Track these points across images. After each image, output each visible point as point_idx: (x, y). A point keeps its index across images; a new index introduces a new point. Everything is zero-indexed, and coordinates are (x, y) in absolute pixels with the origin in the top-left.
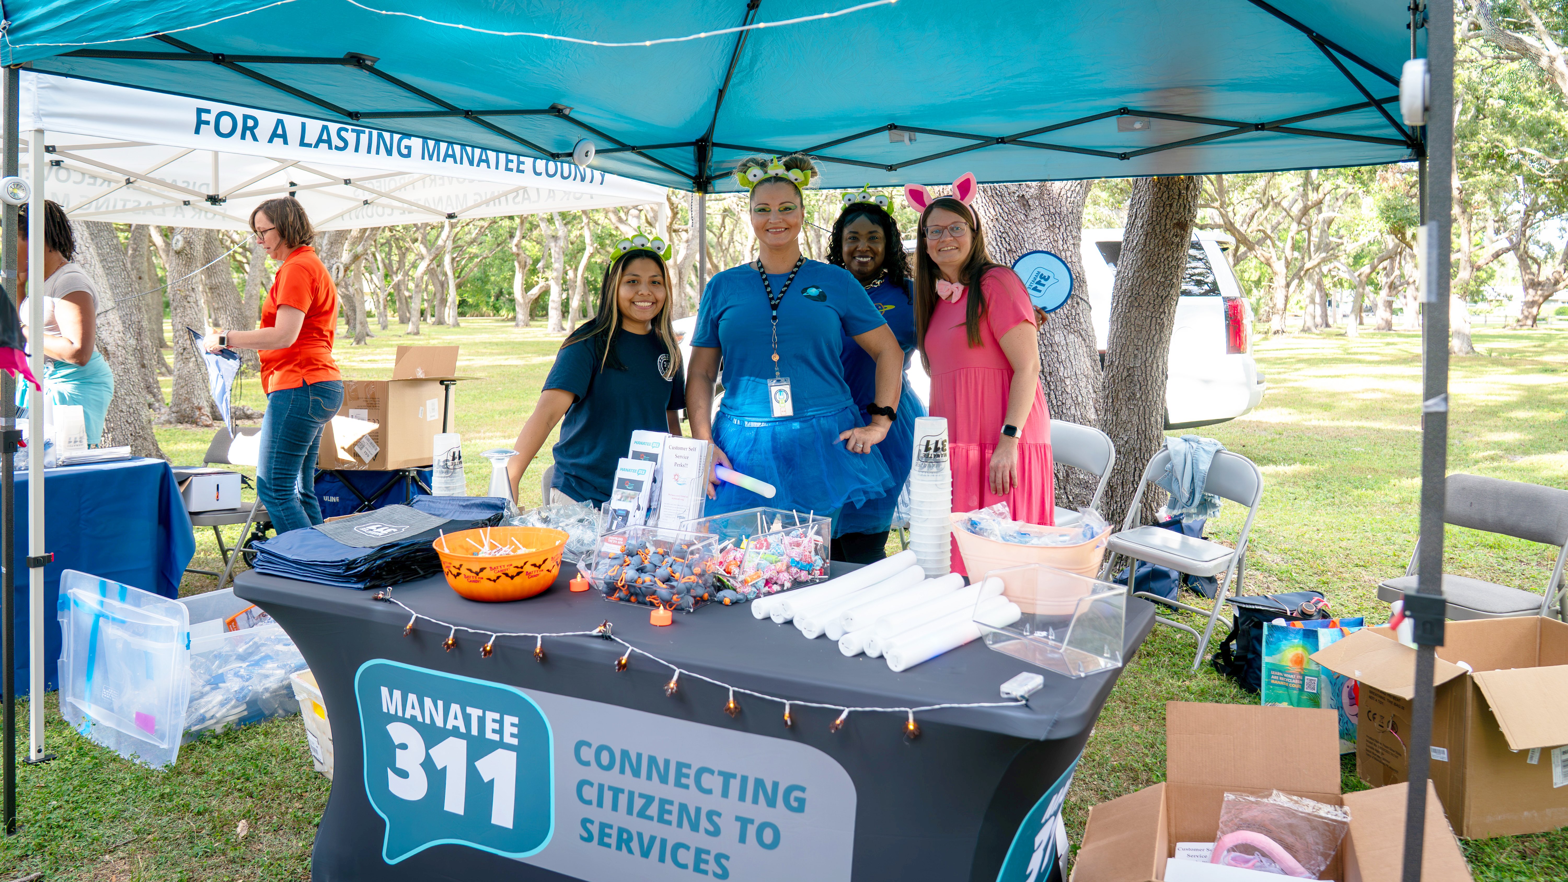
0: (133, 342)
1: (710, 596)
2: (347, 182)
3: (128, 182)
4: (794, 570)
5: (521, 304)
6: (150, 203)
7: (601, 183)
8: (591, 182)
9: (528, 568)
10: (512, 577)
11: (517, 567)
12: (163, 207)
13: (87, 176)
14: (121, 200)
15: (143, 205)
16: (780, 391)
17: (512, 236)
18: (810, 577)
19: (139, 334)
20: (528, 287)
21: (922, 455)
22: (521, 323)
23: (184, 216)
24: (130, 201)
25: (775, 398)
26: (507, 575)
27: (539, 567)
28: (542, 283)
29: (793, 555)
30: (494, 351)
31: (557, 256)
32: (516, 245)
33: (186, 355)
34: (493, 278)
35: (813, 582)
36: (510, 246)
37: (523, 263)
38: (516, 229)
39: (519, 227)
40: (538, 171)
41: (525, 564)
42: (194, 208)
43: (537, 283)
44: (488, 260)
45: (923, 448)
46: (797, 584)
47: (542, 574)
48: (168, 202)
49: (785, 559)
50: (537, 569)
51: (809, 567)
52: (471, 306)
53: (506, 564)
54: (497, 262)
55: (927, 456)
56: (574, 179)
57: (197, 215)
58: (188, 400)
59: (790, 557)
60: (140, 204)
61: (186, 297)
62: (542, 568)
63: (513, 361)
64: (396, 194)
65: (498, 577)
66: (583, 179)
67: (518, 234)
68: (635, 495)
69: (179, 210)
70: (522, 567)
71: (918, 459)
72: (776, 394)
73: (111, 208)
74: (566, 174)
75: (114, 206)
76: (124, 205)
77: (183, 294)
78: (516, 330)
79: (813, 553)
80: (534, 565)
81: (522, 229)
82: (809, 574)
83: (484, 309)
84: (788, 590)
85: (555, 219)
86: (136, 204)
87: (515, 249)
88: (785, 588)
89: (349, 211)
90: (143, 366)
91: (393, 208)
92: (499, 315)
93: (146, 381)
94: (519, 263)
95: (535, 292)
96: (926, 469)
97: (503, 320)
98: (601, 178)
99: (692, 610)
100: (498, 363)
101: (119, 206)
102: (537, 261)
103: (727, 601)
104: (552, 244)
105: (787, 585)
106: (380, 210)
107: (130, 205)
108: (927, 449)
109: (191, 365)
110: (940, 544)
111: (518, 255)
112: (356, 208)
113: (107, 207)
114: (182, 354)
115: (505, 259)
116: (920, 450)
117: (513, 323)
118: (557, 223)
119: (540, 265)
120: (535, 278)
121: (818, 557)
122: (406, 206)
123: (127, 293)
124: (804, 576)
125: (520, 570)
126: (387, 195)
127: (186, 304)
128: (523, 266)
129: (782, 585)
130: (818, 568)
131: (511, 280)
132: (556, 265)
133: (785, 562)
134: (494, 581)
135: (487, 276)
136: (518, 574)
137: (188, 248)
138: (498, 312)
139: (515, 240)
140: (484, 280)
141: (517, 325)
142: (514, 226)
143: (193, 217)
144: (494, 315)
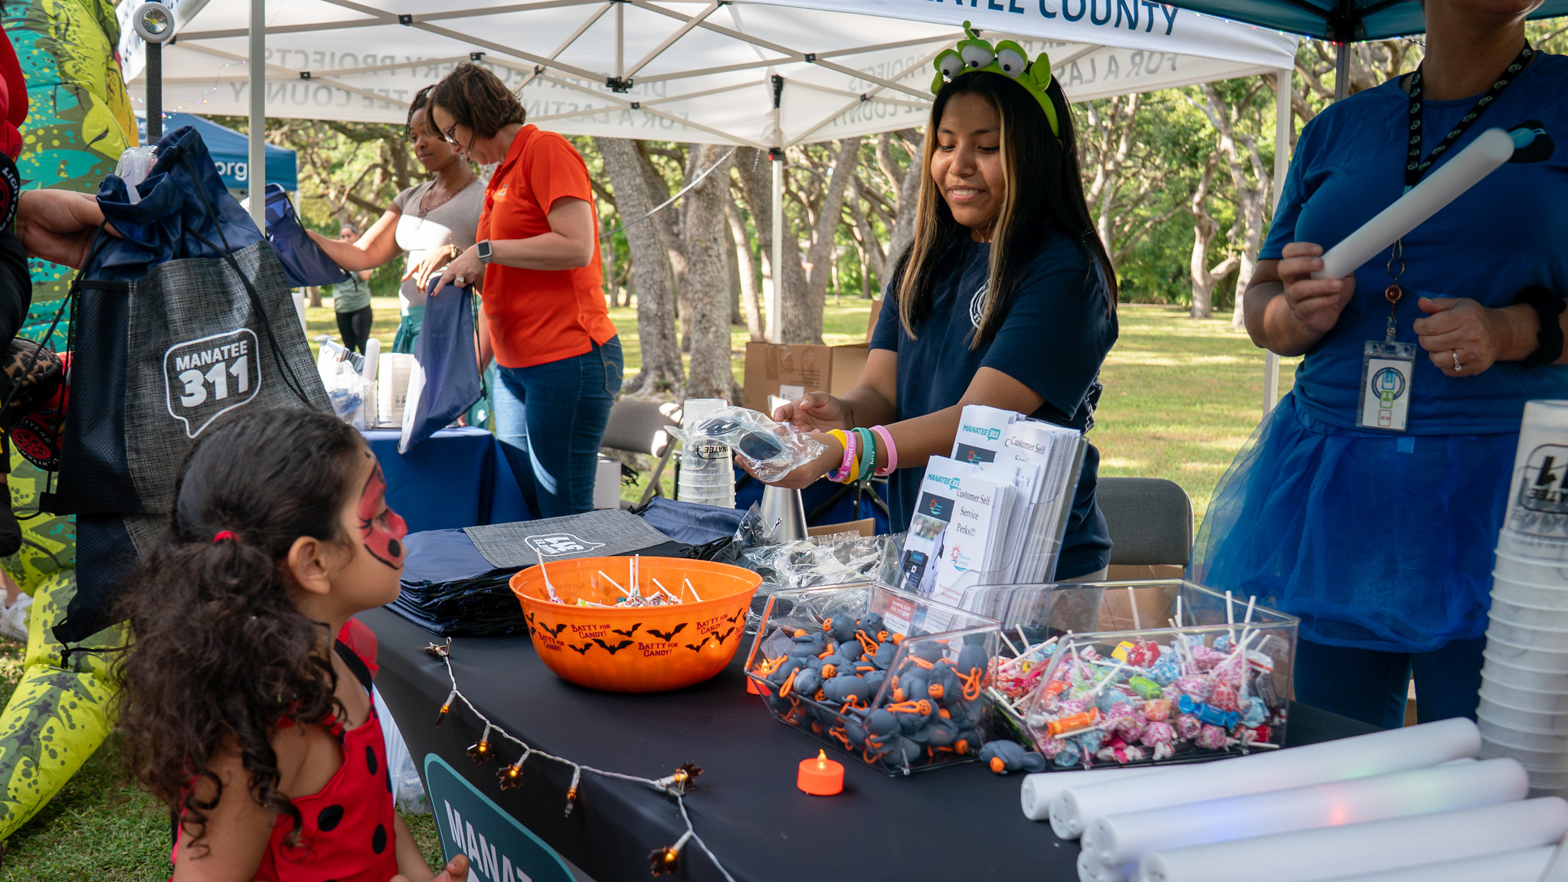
0: (653, 306)
1: (970, 745)
2: (810, 58)
3: (537, 71)
4: (1186, 721)
5: (1199, 287)
6: (589, 106)
7: (1169, 32)
8: (1149, 29)
9: (641, 636)
10: (612, 650)
11: (619, 632)
12: (606, 110)
13: (513, 73)
14: (554, 103)
15: (581, 109)
16: (1389, 370)
17: (1193, 190)
18: (1230, 741)
19: (661, 297)
20: (1212, 262)
21: (1529, 493)
22: (1198, 314)
23: (632, 124)
24: (564, 104)
25: (1374, 385)
26: (602, 644)
27: (668, 637)
28: (1232, 258)
29: (1189, 687)
30: (1144, 347)
31: (1252, 219)
32: (1199, 204)
33: (705, 324)
34: (1168, 252)
35: (1235, 752)
36: (1189, 204)
37: (1206, 229)
38: (1199, 181)
39: (1204, 179)
40: (1049, 9)
41: (635, 627)
42: (646, 113)
43: (1226, 257)
44: (1164, 226)
45: (1533, 475)
46: (1190, 752)
47: (675, 651)
48: (612, 104)
49: (1171, 694)
50: (662, 640)
51: (1232, 721)
52: (1137, 289)
53: (599, 623)
54: (1176, 228)
55: (1541, 496)
56: (1117, 25)
57: (650, 123)
58: (706, 380)
59: (1184, 692)
60: (577, 107)
61: (706, 249)
62: (673, 640)
63: (1165, 360)
64: (902, 82)
65: (588, 646)
66: (1133, 25)
67: (1201, 187)
68: (940, 527)
69: (626, 116)
70: (629, 634)
71: (1520, 502)
72: (1377, 376)
73: (541, 114)
74: (1101, 14)
75: (546, 111)
76: (558, 110)
77: (704, 245)
78: (1191, 322)
79: (1244, 689)
80: (656, 633)
81: (1207, 180)
82: (1229, 734)
83: (1156, 294)
84: (1165, 761)
85: (1254, 164)
86: (572, 108)
87: (1195, 209)
88: (1157, 756)
89: (843, 112)
90: (664, 337)
91: (896, 103)
92: (1175, 303)
93: (667, 355)
94: (1201, 229)
95: (1221, 269)
96: (1534, 529)
97: (1179, 310)
98: (1166, 23)
99: (906, 771)
100: (1141, 362)
101: (552, 111)
102: (1225, 228)
103: (997, 764)
104: (1247, 202)
105: (1162, 750)
106: (880, 107)
107: (565, 110)
108: (1545, 477)
109: (711, 336)
110: (1554, 717)
111: (1200, 217)
112: (850, 107)
113: (538, 112)
114: (700, 322)
115: (1186, 223)
116: (1525, 481)
117: (1188, 314)
118: (1256, 171)
119: (1230, 233)
120: (1223, 252)
121: (1255, 701)
122: (913, 98)
123: (649, 246)
124: (1210, 736)
125: (626, 638)
126: (891, 85)
127: (707, 258)
128: (1206, 233)
129: (1151, 750)
130: (1254, 724)
131: (1188, 255)
132: (1250, 232)
133: (1169, 699)
134: (582, 651)
135: (1161, 249)
136: (624, 645)
137: (709, 186)
138: (1174, 298)
139: (1197, 198)
140: (1156, 253)
141: (1193, 316)
142: (1197, 176)
143: (644, 125)
144: (1169, 302)
